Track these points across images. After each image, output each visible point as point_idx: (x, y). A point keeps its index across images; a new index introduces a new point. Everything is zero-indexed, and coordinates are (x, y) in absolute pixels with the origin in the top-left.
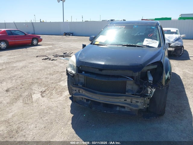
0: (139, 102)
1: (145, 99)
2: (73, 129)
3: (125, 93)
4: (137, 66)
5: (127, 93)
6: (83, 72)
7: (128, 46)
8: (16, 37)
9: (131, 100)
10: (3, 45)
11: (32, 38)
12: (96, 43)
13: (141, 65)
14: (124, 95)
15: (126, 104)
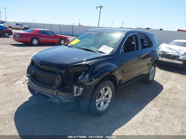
0: (61, 96)
1: (67, 94)
2: (17, 109)
3: (52, 87)
4: (63, 65)
5: (53, 87)
6: (34, 66)
7: (85, 50)
8: (47, 36)
9: (57, 93)
10: (35, 42)
11: (60, 38)
12: (69, 45)
13: (67, 64)
14: (51, 87)
15: (53, 96)
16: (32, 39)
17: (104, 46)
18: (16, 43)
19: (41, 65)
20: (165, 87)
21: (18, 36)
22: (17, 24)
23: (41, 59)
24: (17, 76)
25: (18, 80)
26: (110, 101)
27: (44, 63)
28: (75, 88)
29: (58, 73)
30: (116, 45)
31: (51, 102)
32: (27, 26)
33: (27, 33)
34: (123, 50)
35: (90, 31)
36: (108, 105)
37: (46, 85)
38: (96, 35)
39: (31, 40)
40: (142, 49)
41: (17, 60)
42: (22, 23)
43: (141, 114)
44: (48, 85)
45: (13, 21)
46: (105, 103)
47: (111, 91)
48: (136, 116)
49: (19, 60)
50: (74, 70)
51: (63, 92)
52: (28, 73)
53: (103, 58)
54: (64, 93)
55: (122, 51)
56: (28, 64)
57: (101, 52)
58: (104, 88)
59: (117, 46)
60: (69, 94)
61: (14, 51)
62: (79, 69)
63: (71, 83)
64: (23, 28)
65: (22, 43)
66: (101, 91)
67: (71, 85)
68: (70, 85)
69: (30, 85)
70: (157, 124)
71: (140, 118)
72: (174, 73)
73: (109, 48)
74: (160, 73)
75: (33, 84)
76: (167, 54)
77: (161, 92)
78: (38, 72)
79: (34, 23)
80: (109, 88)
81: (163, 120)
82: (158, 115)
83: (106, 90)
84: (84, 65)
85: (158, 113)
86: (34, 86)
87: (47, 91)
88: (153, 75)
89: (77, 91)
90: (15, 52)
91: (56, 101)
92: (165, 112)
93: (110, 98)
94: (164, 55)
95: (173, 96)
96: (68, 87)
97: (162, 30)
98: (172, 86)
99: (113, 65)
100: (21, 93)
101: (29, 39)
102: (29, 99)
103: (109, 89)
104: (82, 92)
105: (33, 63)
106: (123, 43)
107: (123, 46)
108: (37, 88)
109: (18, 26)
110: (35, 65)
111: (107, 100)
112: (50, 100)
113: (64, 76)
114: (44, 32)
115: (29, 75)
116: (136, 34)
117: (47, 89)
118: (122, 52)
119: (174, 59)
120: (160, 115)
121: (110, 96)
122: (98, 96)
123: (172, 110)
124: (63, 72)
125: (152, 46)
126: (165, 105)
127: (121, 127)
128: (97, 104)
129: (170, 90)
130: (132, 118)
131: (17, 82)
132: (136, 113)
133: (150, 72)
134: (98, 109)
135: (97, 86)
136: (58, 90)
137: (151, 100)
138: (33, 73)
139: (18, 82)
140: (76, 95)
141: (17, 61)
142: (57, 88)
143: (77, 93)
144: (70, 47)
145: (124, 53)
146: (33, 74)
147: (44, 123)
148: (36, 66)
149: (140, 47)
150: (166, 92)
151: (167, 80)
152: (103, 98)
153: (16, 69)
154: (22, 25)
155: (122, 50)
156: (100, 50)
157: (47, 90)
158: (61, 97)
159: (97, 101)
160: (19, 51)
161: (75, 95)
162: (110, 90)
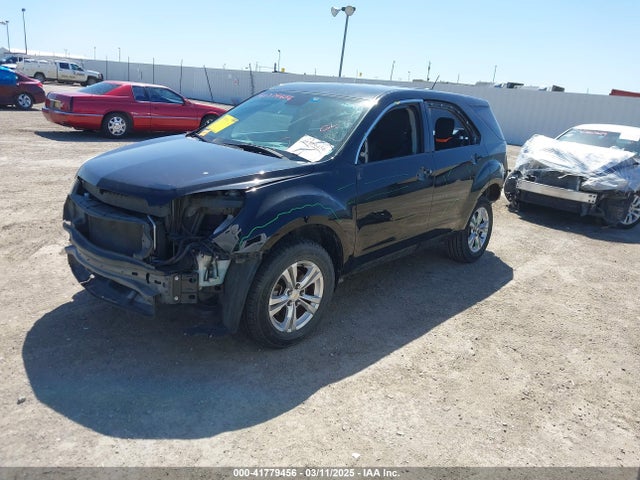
0: (160, 283)
1: (177, 279)
3: (132, 256)
5: (135, 256)
6: (86, 194)
7: (248, 148)
8: (156, 108)
9: (148, 275)
10: (117, 125)
11: (202, 114)
12: (203, 134)
13: (175, 190)
14: (129, 258)
15: (136, 283)
16: (108, 116)
17: (307, 138)
18: (55, 130)
19: (102, 191)
20: (519, 274)
21: (59, 104)
22: (64, 66)
23: (102, 175)
24: (44, 230)
25: (46, 243)
26: (317, 306)
27: (108, 185)
28: (202, 262)
29: (151, 216)
30: (344, 135)
31: (132, 301)
32: (96, 74)
33: (90, 95)
34: (367, 151)
35: (274, 93)
36: (311, 316)
37: (116, 251)
38: (288, 103)
39: (104, 118)
40: (436, 150)
41: (51, 183)
42: (81, 60)
43: (415, 346)
44: (121, 252)
45: (51, 54)
46: (301, 311)
47: (320, 276)
48: (395, 352)
49: (56, 183)
50: (201, 209)
51: (163, 273)
52: (66, 216)
53: (295, 174)
54: (167, 273)
55: (361, 153)
56: (68, 189)
57: (295, 157)
58: (294, 266)
59: (346, 138)
60: (181, 279)
61: (44, 154)
62: (216, 207)
63: (188, 248)
64: (85, 79)
65: (72, 129)
66: (286, 273)
67: (188, 253)
68: (185, 252)
69: (73, 252)
70: (455, 374)
71: (407, 358)
72: (565, 234)
73: (318, 145)
74: (519, 232)
75: (79, 248)
76: (547, 170)
77: (499, 289)
78: (93, 214)
79: (122, 61)
80: (314, 265)
81: (477, 364)
82: (467, 352)
83: (302, 271)
84: (233, 194)
85: (469, 344)
86: (82, 255)
87: (119, 271)
88: (484, 234)
89: (210, 271)
90: (47, 157)
91: (145, 299)
92: (493, 345)
93: (317, 297)
94: (535, 173)
95: (537, 299)
96: (181, 257)
97: (561, 90)
98: (542, 272)
99: (326, 195)
100: (51, 281)
101: (96, 117)
102: (74, 297)
103: (314, 268)
104: (226, 276)
105: (80, 188)
106: (366, 131)
107: (365, 138)
108: (91, 262)
109: (68, 73)
110: (87, 192)
111: (309, 302)
112: (130, 296)
113: (167, 224)
114: (147, 94)
115: (69, 223)
116: (419, 103)
117: (118, 263)
118: (361, 159)
119: (567, 188)
120: (472, 352)
121: (319, 291)
122: (278, 289)
123: (516, 339)
124: (164, 212)
125: (478, 142)
126: (499, 325)
127: (340, 379)
128: (272, 313)
129: (531, 283)
130: (383, 356)
131: (44, 248)
132: (401, 345)
133: (472, 224)
134: (278, 328)
135: (270, 258)
136: (150, 266)
137: (461, 310)
138: (83, 216)
139: (44, 250)
140: (206, 284)
141: (49, 187)
142: (144, 260)
143: (210, 275)
144: (203, 141)
145: (370, 160)
146: (81, 220)
147: (108, 363)
148: (92, 197)
149: (430, 146)
150: (516, 289)
151: (532, 252)
152: (295, 295)
153: (46, 211)
154: (80, 69)
155: (363, 150)
156: (291, 150)
157: (119, 267)
158: (160, 287)
159: (272, 302)
160: (60, 154)
161: (202, 283)
162: (316, 273)
